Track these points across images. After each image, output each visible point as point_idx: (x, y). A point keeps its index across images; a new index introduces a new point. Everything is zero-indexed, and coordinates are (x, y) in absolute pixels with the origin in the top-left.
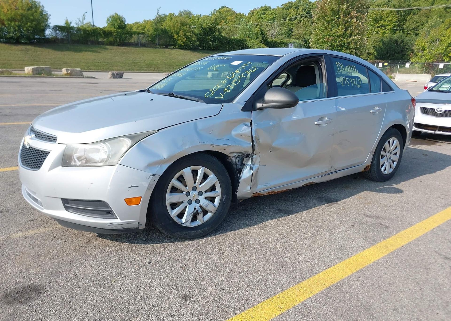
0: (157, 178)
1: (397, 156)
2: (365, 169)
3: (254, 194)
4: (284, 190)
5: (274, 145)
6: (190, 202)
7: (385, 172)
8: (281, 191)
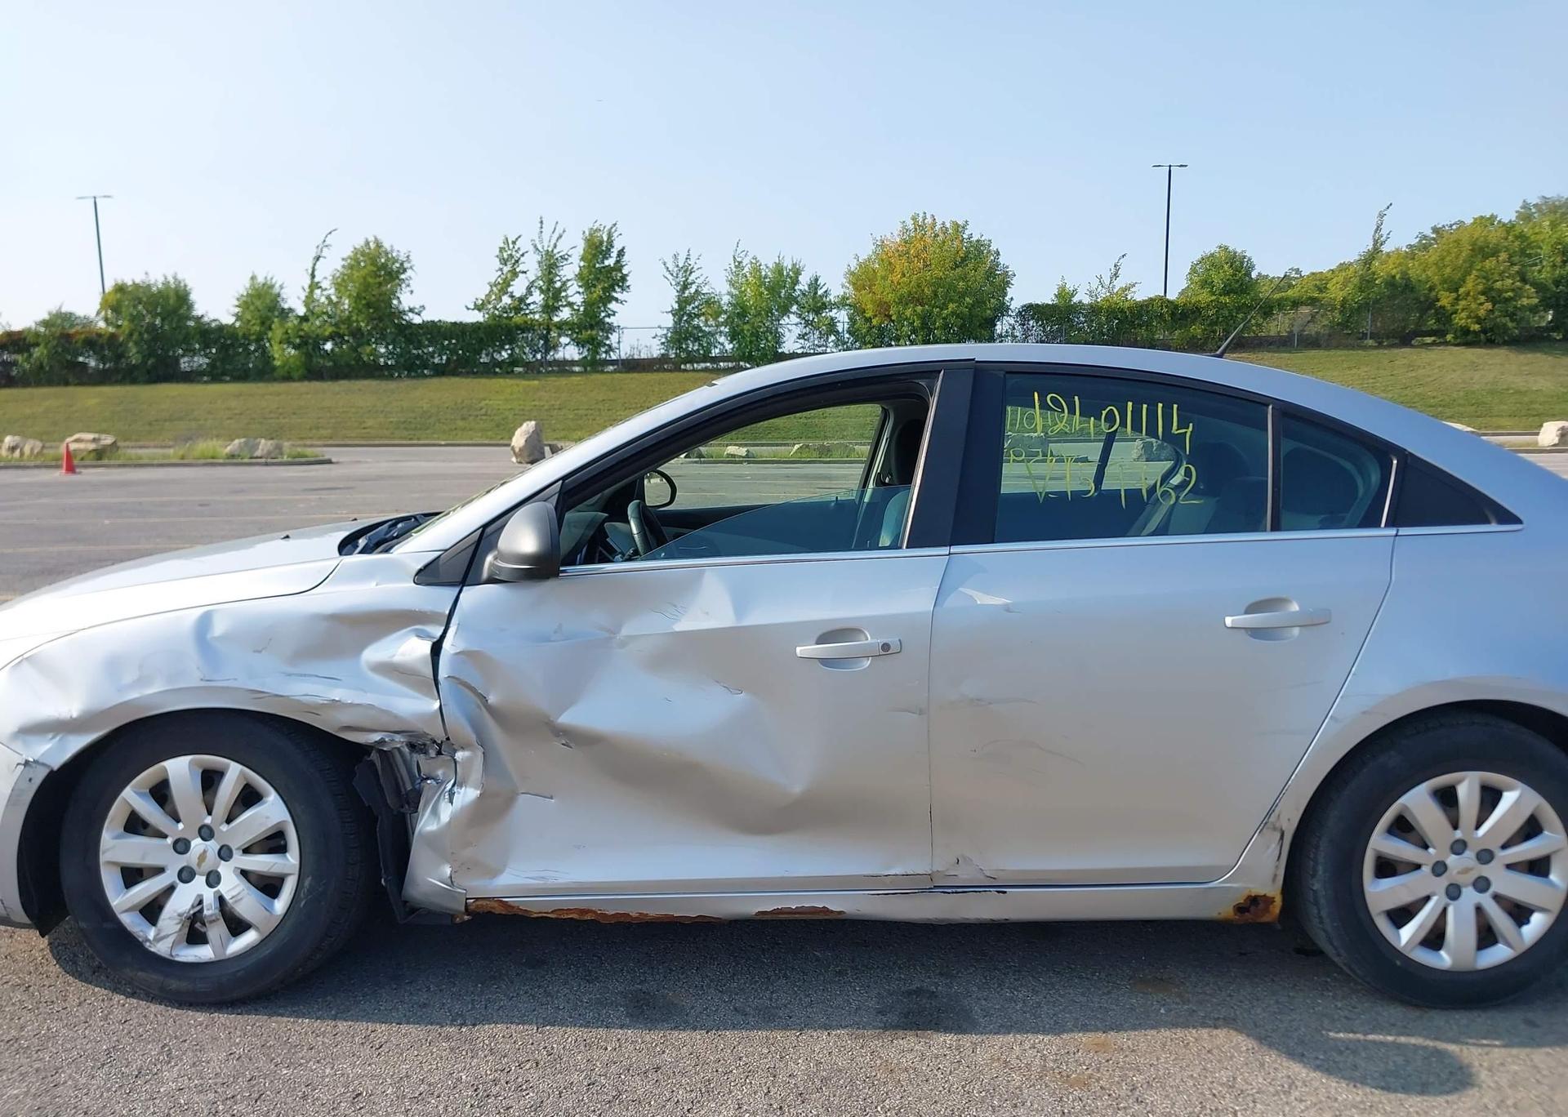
0: (40, 775)
1: (1552, 884)
2: (1240, 909)
3: (477, 899)
4: (653, 912)
5: (566, 719)
6: (186, 875)
7: (1441, 956)
8: (634, 914)
